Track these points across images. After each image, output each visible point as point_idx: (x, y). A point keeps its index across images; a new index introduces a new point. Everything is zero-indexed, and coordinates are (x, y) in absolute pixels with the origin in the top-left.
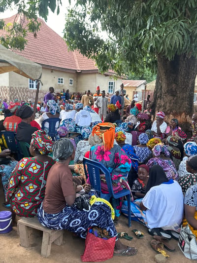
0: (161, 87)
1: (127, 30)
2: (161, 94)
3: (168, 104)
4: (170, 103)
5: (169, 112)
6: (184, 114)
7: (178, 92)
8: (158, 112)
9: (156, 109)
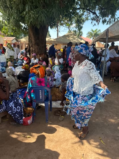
0: (32, 41)
1: (14, 11)
2: (32, 45)
3: (36, 50)
4: (37, 49)
5: (37, 53)
6: (43, 54)
7: (40, 44)
8: (32, 54)
9: (31, 52)
